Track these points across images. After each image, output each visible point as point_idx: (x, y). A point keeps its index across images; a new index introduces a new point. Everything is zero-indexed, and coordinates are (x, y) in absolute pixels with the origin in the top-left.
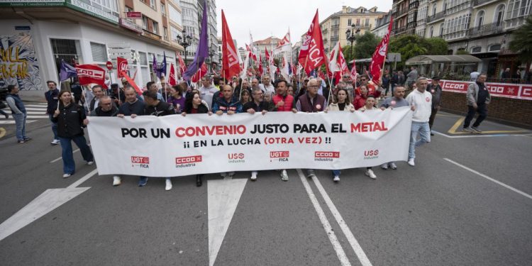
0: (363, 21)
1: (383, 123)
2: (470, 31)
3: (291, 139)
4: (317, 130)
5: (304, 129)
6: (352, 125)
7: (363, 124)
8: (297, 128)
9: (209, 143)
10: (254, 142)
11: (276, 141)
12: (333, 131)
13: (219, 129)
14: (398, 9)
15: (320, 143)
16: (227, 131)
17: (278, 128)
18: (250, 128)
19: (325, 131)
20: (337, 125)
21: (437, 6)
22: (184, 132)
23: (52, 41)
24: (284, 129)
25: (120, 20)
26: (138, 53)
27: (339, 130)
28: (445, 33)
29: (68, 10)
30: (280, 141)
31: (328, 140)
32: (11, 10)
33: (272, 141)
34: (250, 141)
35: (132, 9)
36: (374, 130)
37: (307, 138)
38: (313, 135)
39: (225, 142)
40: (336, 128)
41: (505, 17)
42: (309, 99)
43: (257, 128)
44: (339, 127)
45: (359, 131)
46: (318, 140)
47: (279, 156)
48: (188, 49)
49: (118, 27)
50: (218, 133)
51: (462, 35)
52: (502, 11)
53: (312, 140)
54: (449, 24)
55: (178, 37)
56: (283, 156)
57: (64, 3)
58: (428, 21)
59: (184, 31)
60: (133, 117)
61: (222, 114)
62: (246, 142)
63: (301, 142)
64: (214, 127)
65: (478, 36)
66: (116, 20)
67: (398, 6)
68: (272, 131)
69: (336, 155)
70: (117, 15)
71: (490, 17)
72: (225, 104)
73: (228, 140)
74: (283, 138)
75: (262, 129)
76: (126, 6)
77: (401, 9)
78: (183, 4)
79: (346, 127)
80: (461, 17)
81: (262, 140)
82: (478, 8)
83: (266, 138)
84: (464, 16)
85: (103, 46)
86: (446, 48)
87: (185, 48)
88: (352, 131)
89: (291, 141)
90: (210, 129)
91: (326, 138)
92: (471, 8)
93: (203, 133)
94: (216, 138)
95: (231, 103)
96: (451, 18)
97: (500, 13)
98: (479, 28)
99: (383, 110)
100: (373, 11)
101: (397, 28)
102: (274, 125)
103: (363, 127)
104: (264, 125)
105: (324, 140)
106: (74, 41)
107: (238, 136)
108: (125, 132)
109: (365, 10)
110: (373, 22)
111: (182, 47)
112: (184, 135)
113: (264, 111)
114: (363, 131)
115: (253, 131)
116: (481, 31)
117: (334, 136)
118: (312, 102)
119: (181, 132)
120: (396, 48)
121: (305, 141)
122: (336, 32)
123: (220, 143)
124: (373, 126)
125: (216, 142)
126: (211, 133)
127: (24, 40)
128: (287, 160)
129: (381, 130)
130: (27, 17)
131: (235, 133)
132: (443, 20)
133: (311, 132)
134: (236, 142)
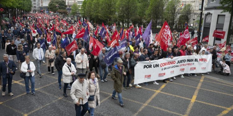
3: (185, 64)
4: (192, 61)
5: (189, 61)
7: (202, 59)
11: (182, 65)
17: (183, 61)
22: (162, 65)
40: (196, 60)
43: (178, 62)
46: (191, 64)
47: (182, 70)
62: (175, 66)
69: (195, 68)
73: (171, 67)
81: (179, 66)
88: (199, 61)
90: (167, 63)
94: (168, 66)
108: (145, 67)
117: (195, 62)
121: (188, 64)
131: (173, 64)
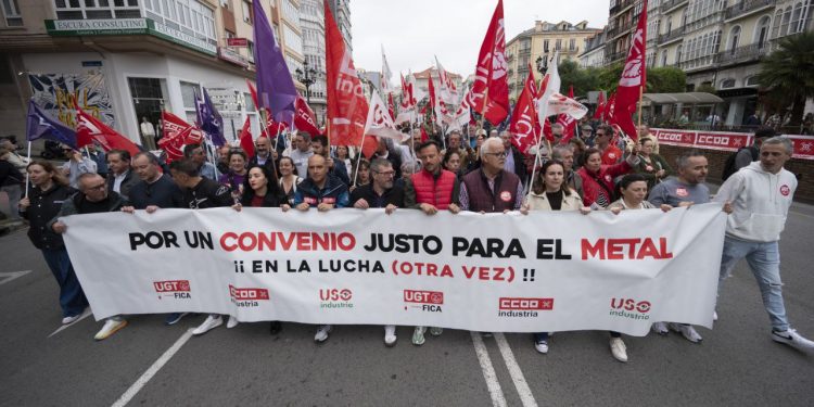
0: (565, 42)
1: (663, 242)
2: (719, 56)
3: (447, 268)
4: (504, 252)
5: (475, 248)
6: (585, 243)
7: (611, 242)
8: (459, 245)
9: (282, 267)
10: (371, 267)
11: (415, 268)
12: (540, 256)
13: (302, 238)
14: (617, 24)
15: (510, 280)
16: (319, 245)
17: (421, 242)
18: (364, 239)
19: (522, 255)
20: (551, 242)
21: (672, 20)
22: (236, 242)
23: (131, 80)
24: (432, 245)
25: (219, 50)
26: (243, 96)
27: (553, 253)
28: (684, 59)
29: (151, 39)
30: (424, 269)
31: (529, 274)
32: (77, 40)
33: (407, 269)
34: (364, 266)
35: (234, 34)
36: (640, 257)
37: (481, 269)
38: (494, 262)
39: (314, 266)
40: (548, 250)
41: (769, 36)
42: (485, 181)
43: (376, 240)
44: (554, 246)
45: (602, 257)
46: (506, 275)
47: (423, 301)
48: (312, 87)
49: (216, 60)
50: (300, 248)
51: (708, 62)
52: (766, 26)
53: (492, 274)
54: (689, 46)
55: (298, 71)
56: (430, 301)
57: (147, 30)
58: (660, 43)
59: (305, 63)
60: (151, 212)
61: (307, 210)
62: (356, 266)
63: (469, 276)
64: (293, 235)
65: (731, 63)
66: (213, 50)
67: (617, 19)
68: (407, 249)
69: (546, 304)
70: (214, 43)
71: (749, 35)
72: (313, 191)
73: (321, 262)
74: (429, 266)
75: (386, 244)
76: (226, 30)
77: (620, 24)
78: (303, 24)
79: (572, 247)
80: (706, 36)
81: (387, 265)
82: (732, 22)
83: (395, 262)
84: (711, 34)
85: (197, 86)
86: (684, 81)
87: (307, 86)
88: (585, 257)
89: (447, 271)
90: (287, 238)
91: (526, 271)
92: (721, 22)
93: (272, 247)
94: (295, 255)
95: (325, 189)
96: (692, 37)
97: (763, 30)
98: (733, 51)
99: (665, 210)
100: (581, 27)
101: (615, 53)
102: (411, 237)
103: (611, 248)
104: (391, 236)
105: (519, 275)
106: (158, 80)
107: (339, 255)
108: (136, 240)
109: (570, 26)
110: (581, 43)
111: (303, 86)
112: (235, 247)
113: (390, 206)
114: (611, 257)
115: (370, 245)
116: (734, 56)
117: (542, 266)
118: (492, 186)
119: (230, 242)
120: (607, 82)
121: (477, 273)
122: (525, 60)
123: (304, 266)
124: (638, 247)
125: (296, 265)
126: (287, 246)
127: (93, 80)
128: (439, 309)
129: (657, 257)
130: (99, 49)
131: (334, 248)
132: (681, 40)
133: (489, 255)
134: (336, 267)
